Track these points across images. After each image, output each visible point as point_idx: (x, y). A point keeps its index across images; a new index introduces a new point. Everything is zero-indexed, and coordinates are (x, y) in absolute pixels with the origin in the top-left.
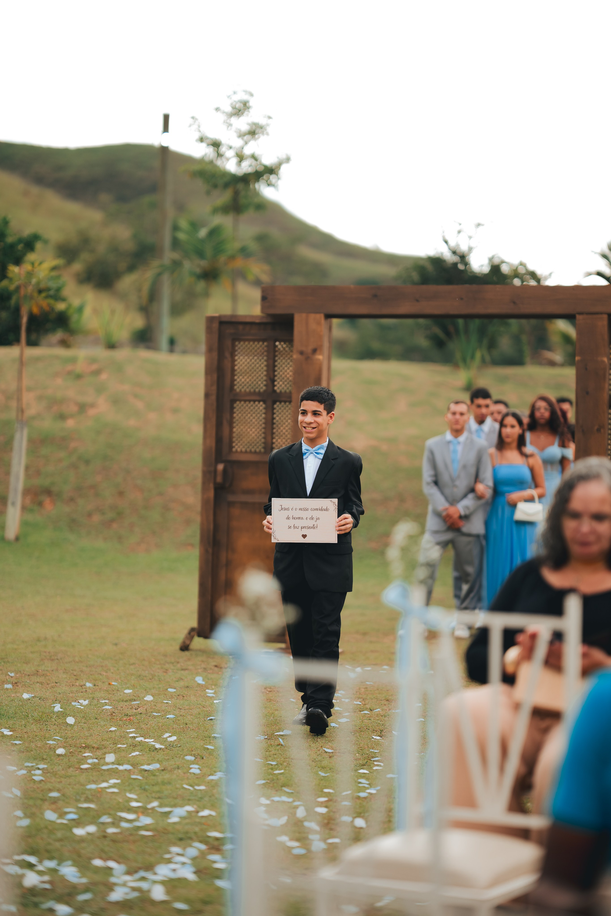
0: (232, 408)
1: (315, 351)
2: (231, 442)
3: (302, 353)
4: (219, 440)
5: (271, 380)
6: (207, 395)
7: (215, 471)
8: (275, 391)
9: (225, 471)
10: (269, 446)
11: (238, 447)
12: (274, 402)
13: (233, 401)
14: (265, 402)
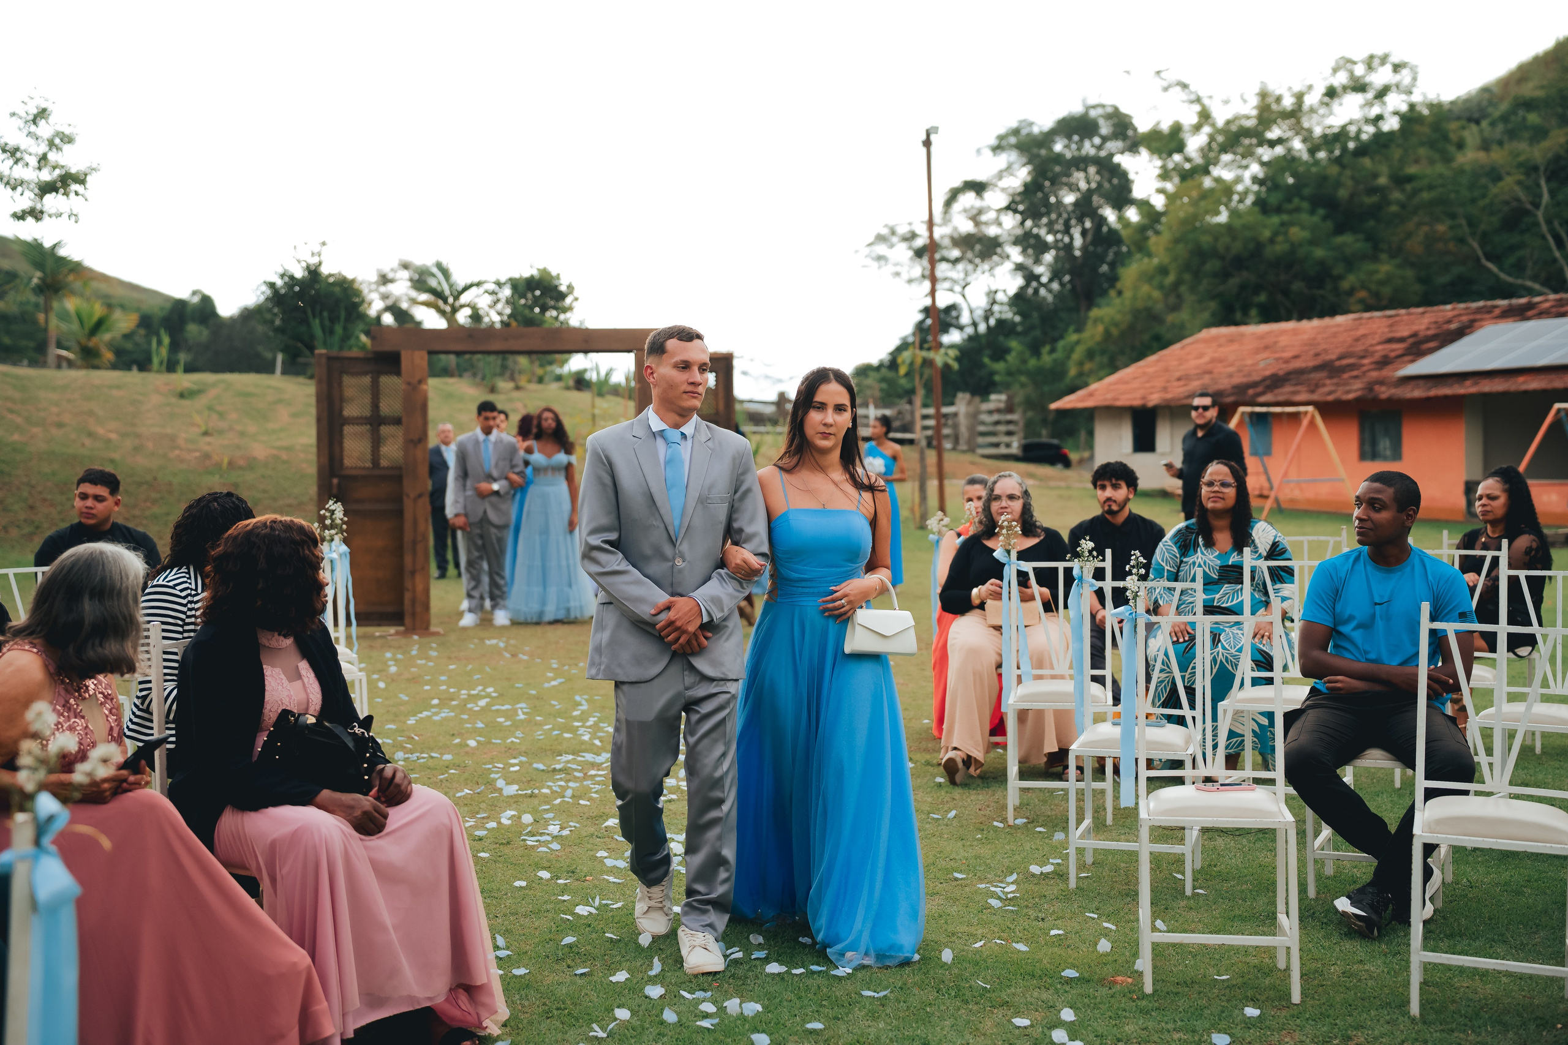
0: (341, 431)
1: (420, 382)
2: (341, 459)
3: (409, 384)
4: (331, 458)
5: (375, 406)
6: (319, 420)
7: (330, 485)
8: (379, 416)
9: (339, 485)
10: (375, 461)
11: (347, 462)
12: (380, 425)
13: (343, 425)
14: (371, 425)
